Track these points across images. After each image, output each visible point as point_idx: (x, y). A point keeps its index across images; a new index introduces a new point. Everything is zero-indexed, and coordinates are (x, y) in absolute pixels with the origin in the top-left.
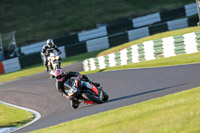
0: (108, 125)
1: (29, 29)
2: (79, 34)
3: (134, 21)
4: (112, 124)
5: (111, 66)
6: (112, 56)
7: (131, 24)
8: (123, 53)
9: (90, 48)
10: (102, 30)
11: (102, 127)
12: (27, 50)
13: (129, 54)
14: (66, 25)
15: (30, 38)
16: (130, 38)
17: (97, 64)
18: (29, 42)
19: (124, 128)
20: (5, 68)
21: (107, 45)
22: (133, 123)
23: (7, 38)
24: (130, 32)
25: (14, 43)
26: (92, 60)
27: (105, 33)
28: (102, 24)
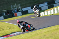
0: (47, 32)
1: (24, 3)
2: (39, 5)
3: (55, 1)
4: (49, 31)
5: (48, 14)
6: (49, 12)
7: (55, 2)
8: (52, 10)
9: (42, 9)
10: (46, 4)
11: (46, 32)
12: (24, 9)
13: (54, 11)
14: (35, 2)
15: (25, 6)
16: (54, 6)
17: (44, 14)
18: (24, 7)
19: (52, 32)
20: (17, 15)
21: (48, 8)
22: (55, 31)
23: (18, 6)
24: (54, 4)
25: (20, 7)
26: (43, 13)
27: (47, 5)
28: (46, 2)
